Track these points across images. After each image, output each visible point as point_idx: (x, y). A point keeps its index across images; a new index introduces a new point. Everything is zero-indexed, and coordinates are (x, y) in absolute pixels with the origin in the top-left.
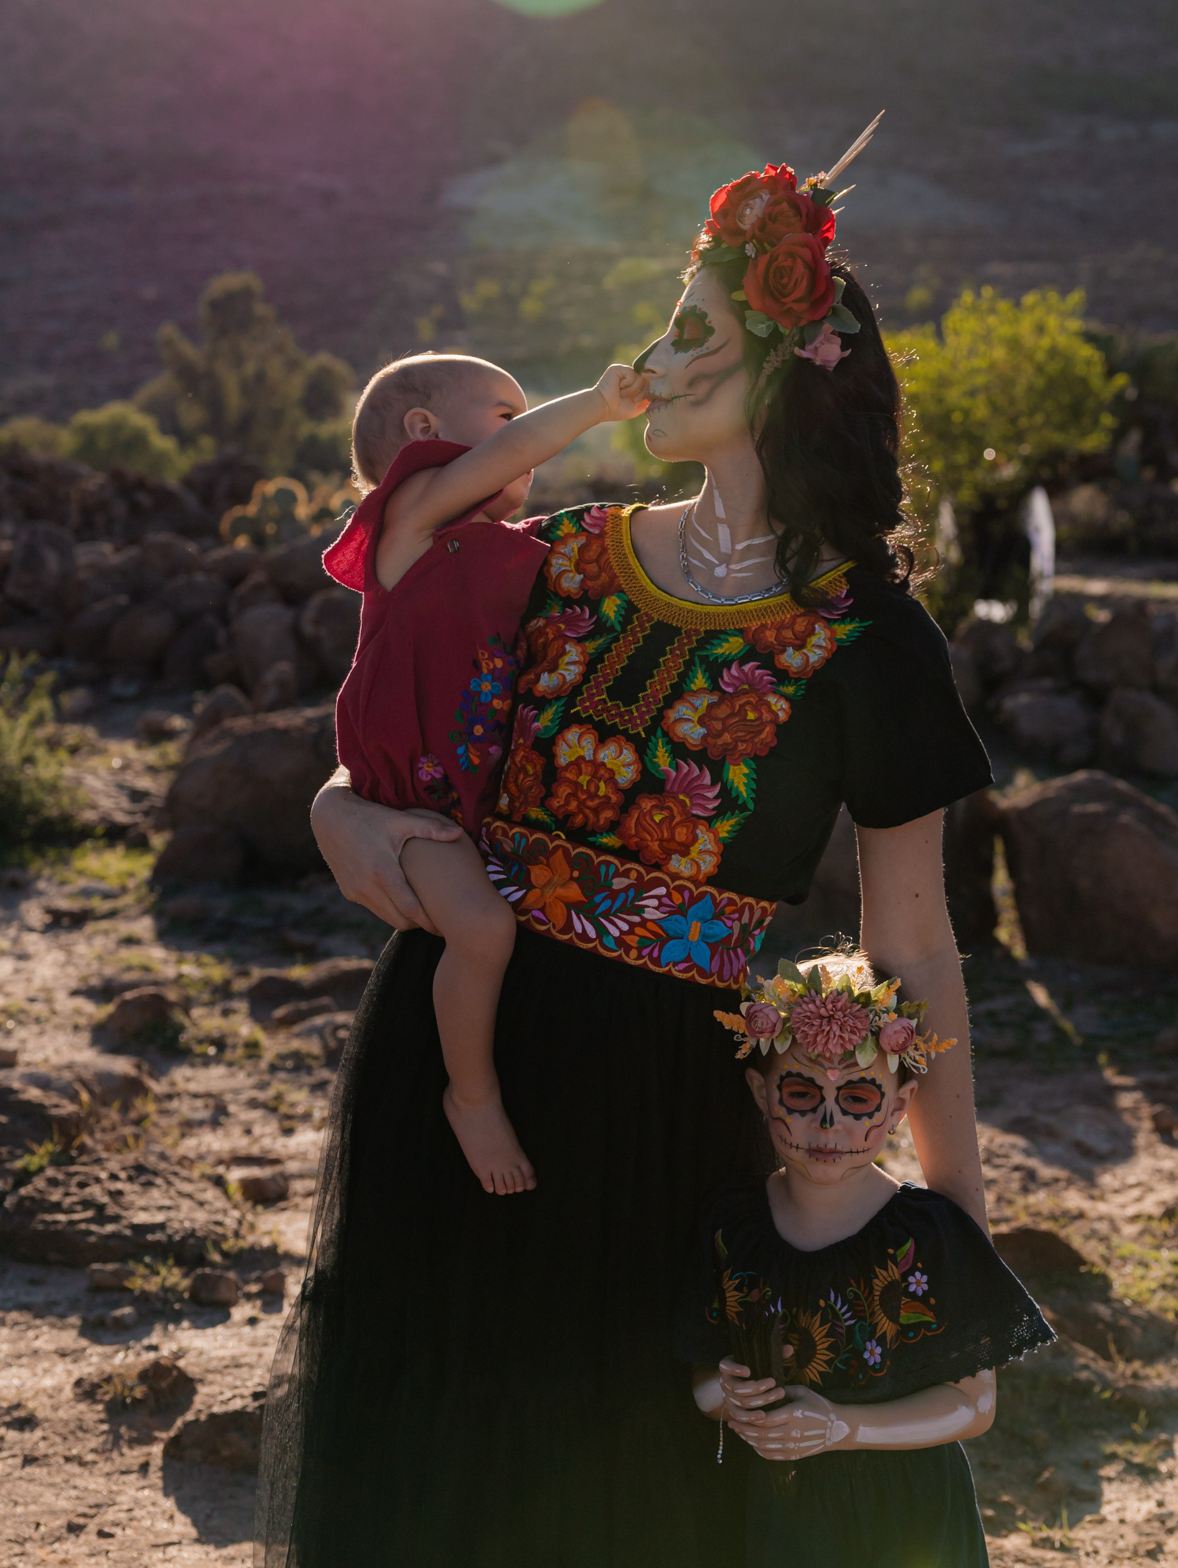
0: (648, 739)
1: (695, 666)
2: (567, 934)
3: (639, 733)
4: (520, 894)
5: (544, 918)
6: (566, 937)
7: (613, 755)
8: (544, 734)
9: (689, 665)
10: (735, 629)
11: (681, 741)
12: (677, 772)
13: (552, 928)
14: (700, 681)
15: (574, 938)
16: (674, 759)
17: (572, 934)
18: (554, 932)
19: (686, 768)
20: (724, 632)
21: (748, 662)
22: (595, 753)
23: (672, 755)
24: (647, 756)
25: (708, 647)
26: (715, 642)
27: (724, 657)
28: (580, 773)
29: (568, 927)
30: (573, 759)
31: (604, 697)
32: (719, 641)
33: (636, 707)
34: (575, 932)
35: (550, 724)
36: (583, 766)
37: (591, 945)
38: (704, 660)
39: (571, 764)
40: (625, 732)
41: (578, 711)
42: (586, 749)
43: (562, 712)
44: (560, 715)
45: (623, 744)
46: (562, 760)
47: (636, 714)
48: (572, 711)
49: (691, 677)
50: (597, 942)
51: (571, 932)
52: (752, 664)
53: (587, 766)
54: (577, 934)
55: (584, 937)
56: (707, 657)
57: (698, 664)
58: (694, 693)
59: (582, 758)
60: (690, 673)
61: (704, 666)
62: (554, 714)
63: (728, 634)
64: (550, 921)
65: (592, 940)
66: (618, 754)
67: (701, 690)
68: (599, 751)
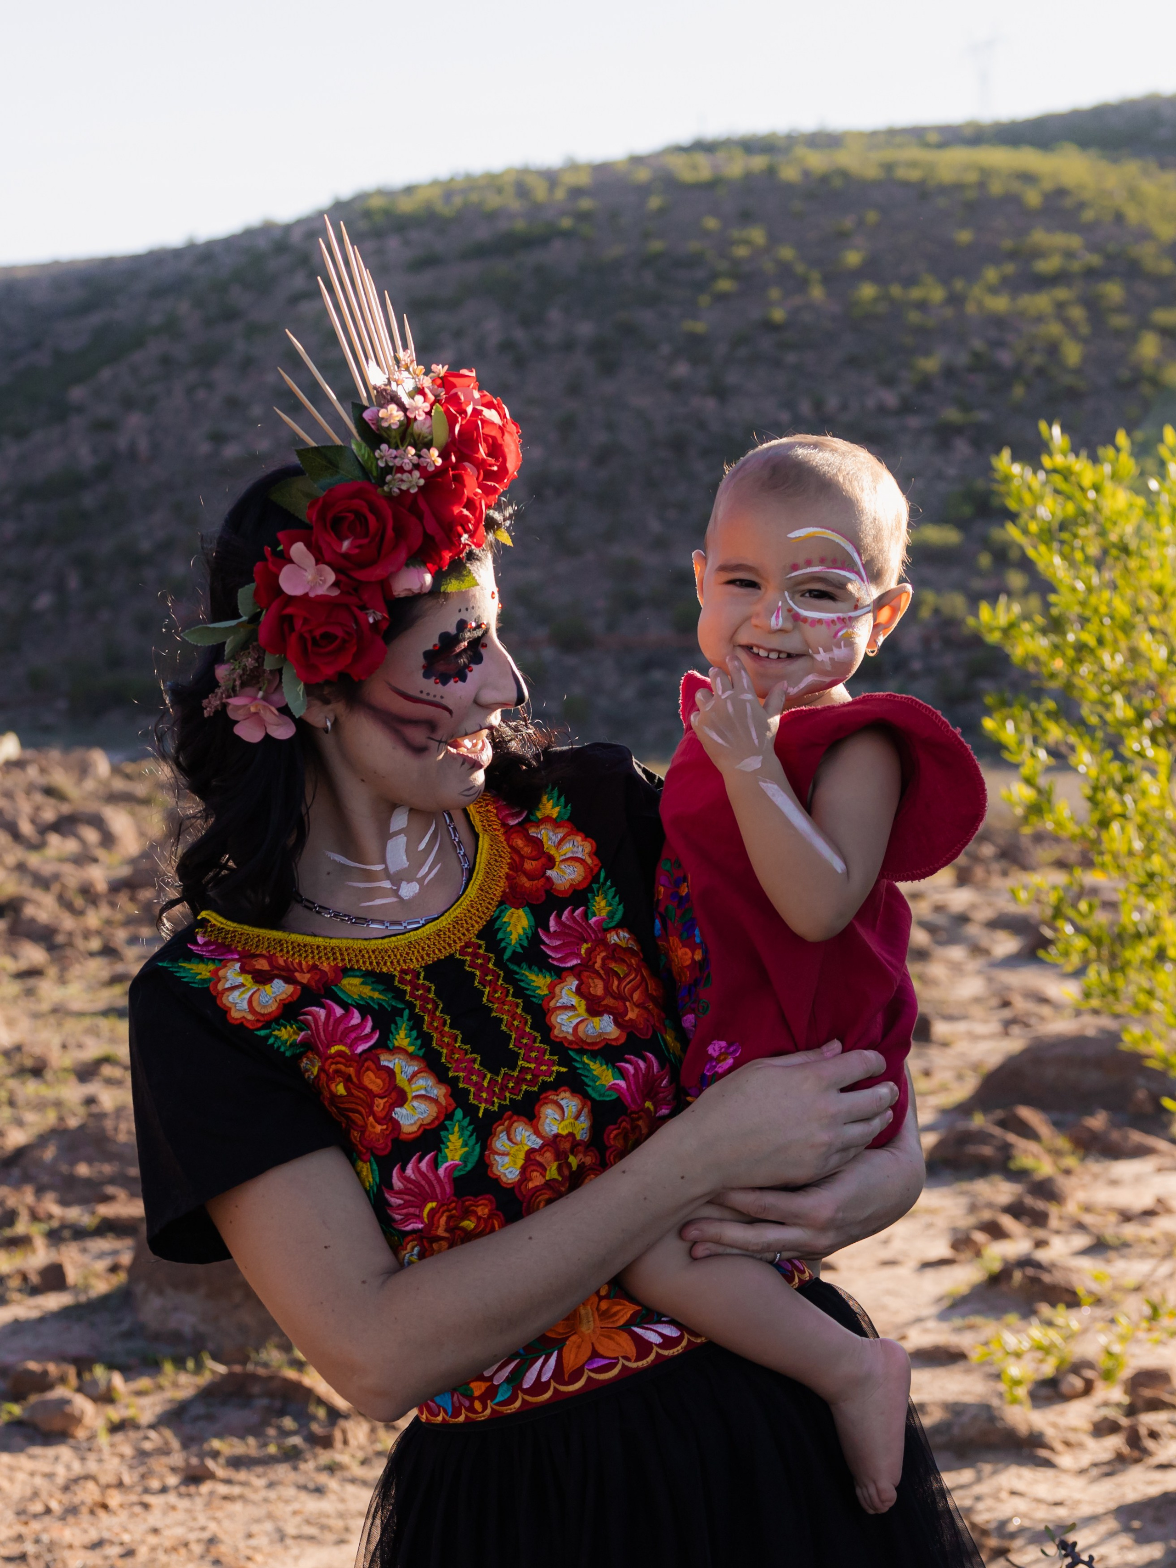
0: (573, 1070)
1: (517, 973)
2: (651, 1352)
3: (558, 1073)
4: (552, 1361)
5: (607, 1361)
6: (652, 1357)
7: (557, 1117)
8: (466, 1166)
9: (510, 977)
10: (498, 906)
11: (603, 1044)
12: (624, 1080)
13: (627, 1363)
14: (539, 982)
15: (661, 1351)
16: (614, 1066)
17: (655, 1349)
18: (633, 1365)
19: (631, 1068)
20: (492, 921)
21: (549, 921)
22: (537, 1133)
23: (610, 1065)
24: (589, 1086)
25: (503, 944)
26: (500, 936)
27: (524, 937)
28: (543, 1169)
29: (644, 1347)
30: (521, 1162)
31: (489, 1076)
32: (501, 931)
33: (523, 1060)
34: (656, 1344)
35: (466, 1149)
36: (538, 1158)
37: (684, 1343)
38: (516, 958)
39: (524, 1169)
40: (546, 1087)
41: (486, 1110)
42: (525, 1141)
43: (470, 1124)
44: (471, 1128)
45: (555, 1098)
46: (510, 1176)
47: (533, 1066)
48: (480, 1115)
49: (527, 986)
50: (686, 1336)
51: (652, 1348)
52: (552, 918)
53: (543, 1155)
54: (659, 1346)
55: (668, 1342)
56: (514, 952)
57: (515, 968)
58: (552, 995)
59: (530, 1152)
60: (522, 984)
61: (524, 965)
62: (462, 1135)
63: (498, 917)
64: (617, 1358)
65: (679, 1340)
66: (560, 1112)
67: (552, 987)
68: (540, 1127)
